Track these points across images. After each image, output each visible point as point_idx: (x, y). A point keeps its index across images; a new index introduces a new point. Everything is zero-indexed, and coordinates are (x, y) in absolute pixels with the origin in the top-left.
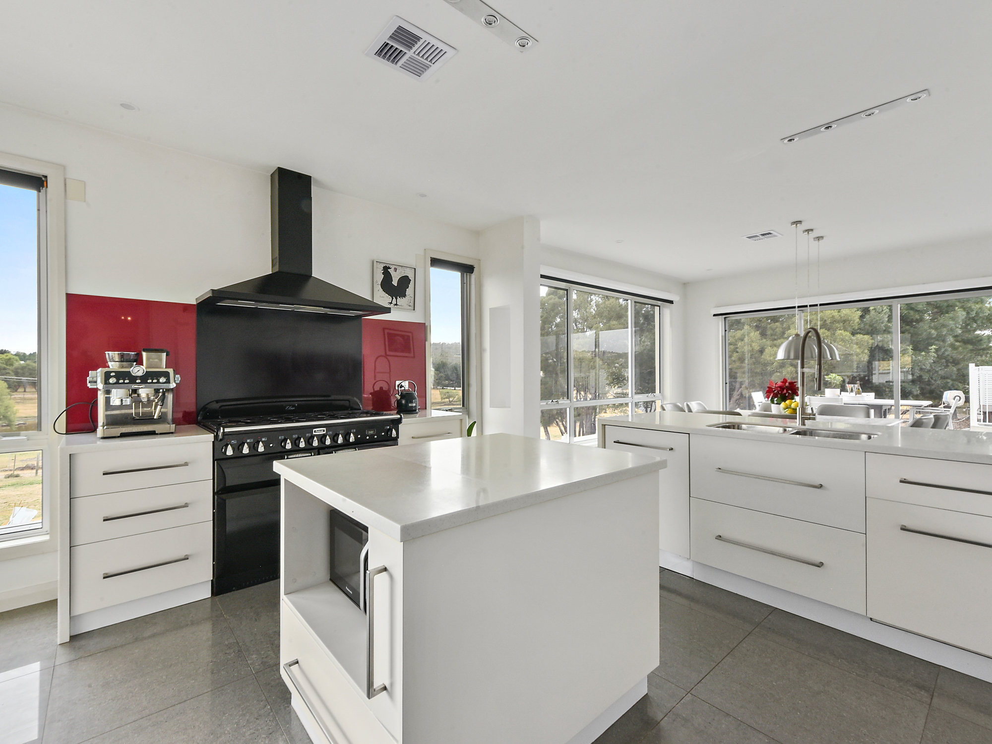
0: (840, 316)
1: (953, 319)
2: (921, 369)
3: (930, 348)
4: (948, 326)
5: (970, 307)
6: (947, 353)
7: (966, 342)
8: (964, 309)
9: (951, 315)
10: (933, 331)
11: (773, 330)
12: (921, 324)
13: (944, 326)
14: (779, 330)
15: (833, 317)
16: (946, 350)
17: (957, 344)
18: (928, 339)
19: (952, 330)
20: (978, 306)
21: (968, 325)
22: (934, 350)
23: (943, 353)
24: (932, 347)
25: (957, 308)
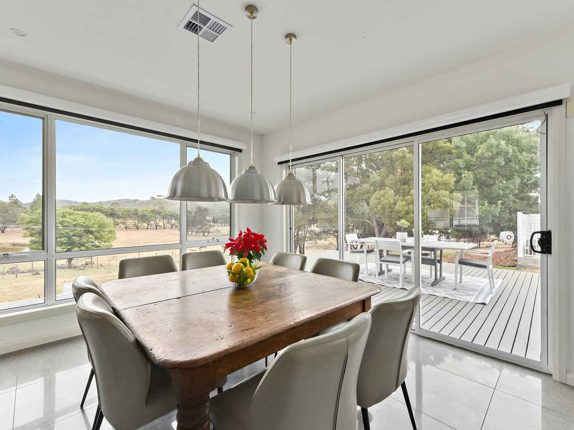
0: (442, 180)
1: (513, 184)
2: (493, 216)
3: (498, 202)
4: (510, 188)
5: (523, 176)
6: (510, 206)
7: (522, 199)
8: (520, 178)
9: (512, 181)
10: (501, 192)
11: (404, 190)
12: (494, 187)
13: (507, 188)
14: (407, 190)
15: (438, 181)
16: (509, 204)
17: (517, 200)
18: (498, 196)
19: (512, 190)
20: (528, 176)
21: (523, 188)
22: (500, 204)
23: (508, 205)
24: (499, 202)
25: (515, 176)
